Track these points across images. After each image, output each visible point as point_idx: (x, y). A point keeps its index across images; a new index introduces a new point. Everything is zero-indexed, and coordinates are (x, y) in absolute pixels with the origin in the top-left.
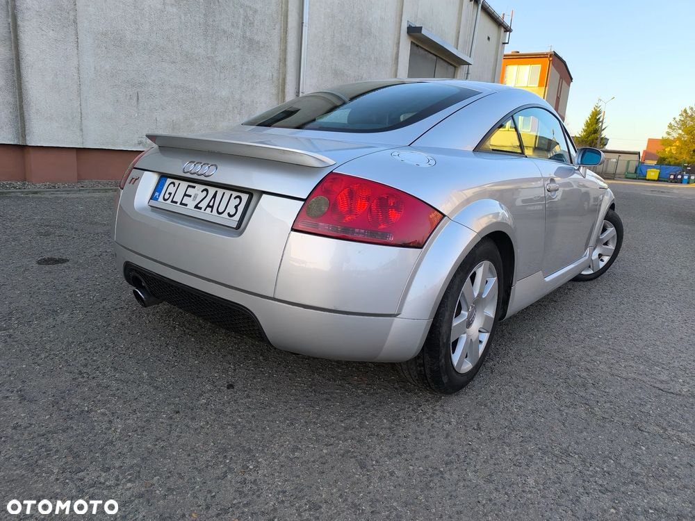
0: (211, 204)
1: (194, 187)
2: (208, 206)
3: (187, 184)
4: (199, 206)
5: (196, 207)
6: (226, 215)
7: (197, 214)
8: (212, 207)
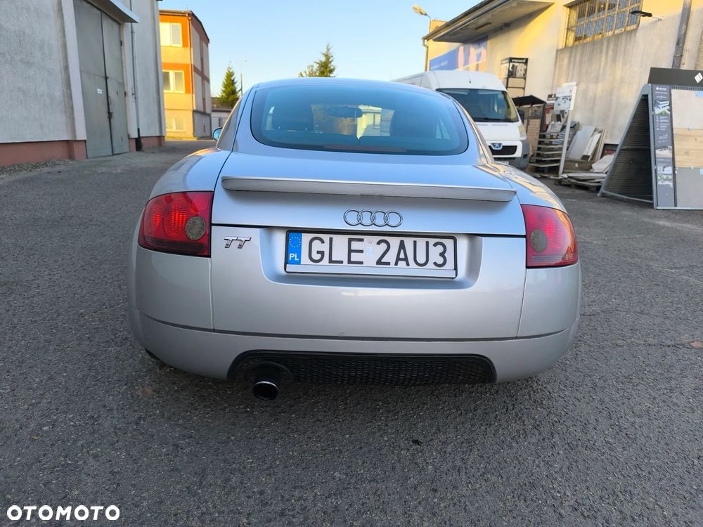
0: (402, 256)
1: (362, 240)
2: (398, 259)
3: (346, 237)
4: (383, 261)
5: (379, 262)
6: (430, 265)
7: (383, 270)
8: (406, 259)
